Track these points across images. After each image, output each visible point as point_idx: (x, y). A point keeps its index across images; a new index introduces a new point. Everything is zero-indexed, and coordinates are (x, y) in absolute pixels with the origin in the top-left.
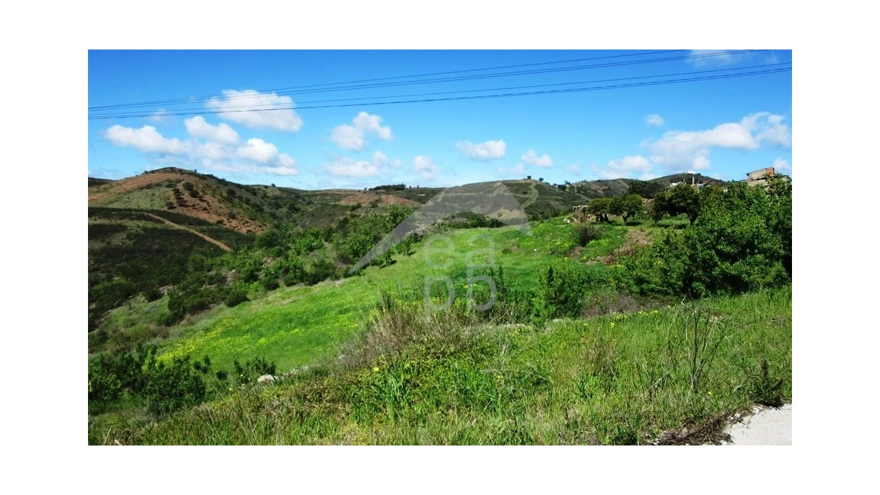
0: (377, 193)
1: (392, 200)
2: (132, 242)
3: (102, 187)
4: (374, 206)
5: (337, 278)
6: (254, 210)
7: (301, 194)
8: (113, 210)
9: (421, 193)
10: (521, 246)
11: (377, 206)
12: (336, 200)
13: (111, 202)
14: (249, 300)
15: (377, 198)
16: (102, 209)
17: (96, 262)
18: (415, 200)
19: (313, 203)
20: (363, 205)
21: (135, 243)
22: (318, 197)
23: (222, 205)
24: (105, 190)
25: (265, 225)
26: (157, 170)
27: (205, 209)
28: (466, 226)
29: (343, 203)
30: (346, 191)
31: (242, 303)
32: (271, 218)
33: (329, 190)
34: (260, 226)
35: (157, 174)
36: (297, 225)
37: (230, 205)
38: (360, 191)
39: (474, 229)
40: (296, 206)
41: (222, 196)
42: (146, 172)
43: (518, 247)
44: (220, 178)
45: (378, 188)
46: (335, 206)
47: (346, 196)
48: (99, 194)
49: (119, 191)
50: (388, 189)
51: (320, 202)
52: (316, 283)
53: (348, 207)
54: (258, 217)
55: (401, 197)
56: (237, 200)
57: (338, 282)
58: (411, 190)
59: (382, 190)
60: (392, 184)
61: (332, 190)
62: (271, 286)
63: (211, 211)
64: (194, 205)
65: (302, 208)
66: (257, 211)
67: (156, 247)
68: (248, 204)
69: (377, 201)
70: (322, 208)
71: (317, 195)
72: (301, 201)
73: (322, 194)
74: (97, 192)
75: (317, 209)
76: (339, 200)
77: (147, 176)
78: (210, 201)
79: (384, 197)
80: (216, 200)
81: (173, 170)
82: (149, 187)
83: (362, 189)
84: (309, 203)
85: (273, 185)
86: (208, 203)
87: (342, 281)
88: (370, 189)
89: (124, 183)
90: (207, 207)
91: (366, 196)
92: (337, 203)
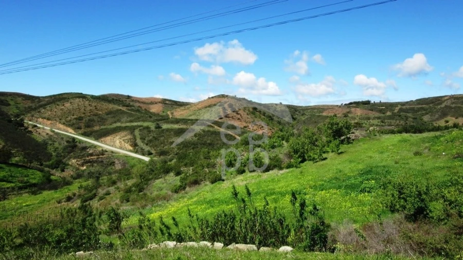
0: (348, 107)
1: (359, 112)
2: (197, 138)
3: (187, 107)
4: (346, 116)
5: (281, 169)
6: (267, 119)
7: (298, 109)
8: (189, 120)
9: (382, 106)
10: (432, 150)
11: (348, 116)
12: (320, 112)
13: (191, 115)
14: (223, 180)
15: (348, 110)
16: (184, 119)
17: (178, 150)
18: (377, 111)
19: (306, 115)
20: (338, 115)
21: (198, 139)
22: (309, 111)
23: (249, 117)
24: (188, 108)
25: (274, 129)
26: (215, 97)
27: (239, 119)
28: (393, 132)
29: (324, 114)
30: (328, 106)
31: (218, 182)
32: (278, 124)
33: (317, 106)
34: (271, 130)
35: (215, 99)
36: (294, 129)
37: (253, 116)
38: (337, 106)
39: (399, 134)
40: (294, 117)
41: (249, 111)
42: (209, 98)
43: (429, 150)
44: (249, 100)
45: (351, 103)
46: (319, 116)
47: (327, 109)
48: (185, 111)
49: (194, 109)
50: (357, 104)
51: (310, 114)
52: (268, 171)
53: (328, 116)
54: (270, 124)
55: (366, 109)
56: (258, 113)
57: (281, 172)
58: (375, 104)
59: (353, 105)
60: (361, 101)
61: (319, 106)
62: (241, 172)
63: (242, 120)
64: (233, 117)
65: (298, 118)
66: (269, 120)
67: (209, 142)
68: (264, 116)
69: (348, 112)
70: (310, 117)
71: (309, 109)
72: (297, 113)
73: (311, 109)
74: (184, 110)
75: (307, 118)
76: (322, 112)
77: (209, 100)
78: (242, 114)
79: (353, 109)
80: (246, 113)
81: (223, 96)
82: (210, 106)
83: (339, 104)
84: (303, 115)
85: (281, 103)
86: (241, 115)
87: (285, 171)
88: (345, 105)
89: (198, 104)
90: (240, 118)
91: (340, 109)
92: (321, 114)
